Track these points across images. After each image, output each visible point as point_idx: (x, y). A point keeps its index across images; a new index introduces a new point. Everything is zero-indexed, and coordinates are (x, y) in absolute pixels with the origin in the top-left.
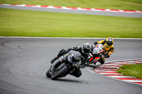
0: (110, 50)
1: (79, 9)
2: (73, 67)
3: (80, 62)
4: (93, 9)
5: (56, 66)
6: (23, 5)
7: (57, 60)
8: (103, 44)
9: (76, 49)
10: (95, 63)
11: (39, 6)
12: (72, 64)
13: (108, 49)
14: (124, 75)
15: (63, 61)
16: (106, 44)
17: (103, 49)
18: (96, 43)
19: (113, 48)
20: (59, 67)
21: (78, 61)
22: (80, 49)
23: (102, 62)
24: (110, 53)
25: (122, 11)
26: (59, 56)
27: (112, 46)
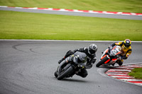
0: (128, 52)
1: (91, 12)
2: (78, 68)
3: (85, 63)
4: (105, 12)
5: (63, 67)
6: (36, 8)
7: (64, 61)
8: (121, 45)
9: (82, 51)
10: (113, 65)
11: (50, 9)
12: (77, 65)
13: (126, 50)
14: (136, 78)
15: (69, 62)
16: (124, 46)
17: (122, 51)
18: (114, 45)
19: (131, 50)
20: (65, 68)
21: (84, 62)
22: (87, 50)
23: (120, 63)
24: (128, 54)
25: (134, 14)
26: (66, 56)
27: (130, 48)
